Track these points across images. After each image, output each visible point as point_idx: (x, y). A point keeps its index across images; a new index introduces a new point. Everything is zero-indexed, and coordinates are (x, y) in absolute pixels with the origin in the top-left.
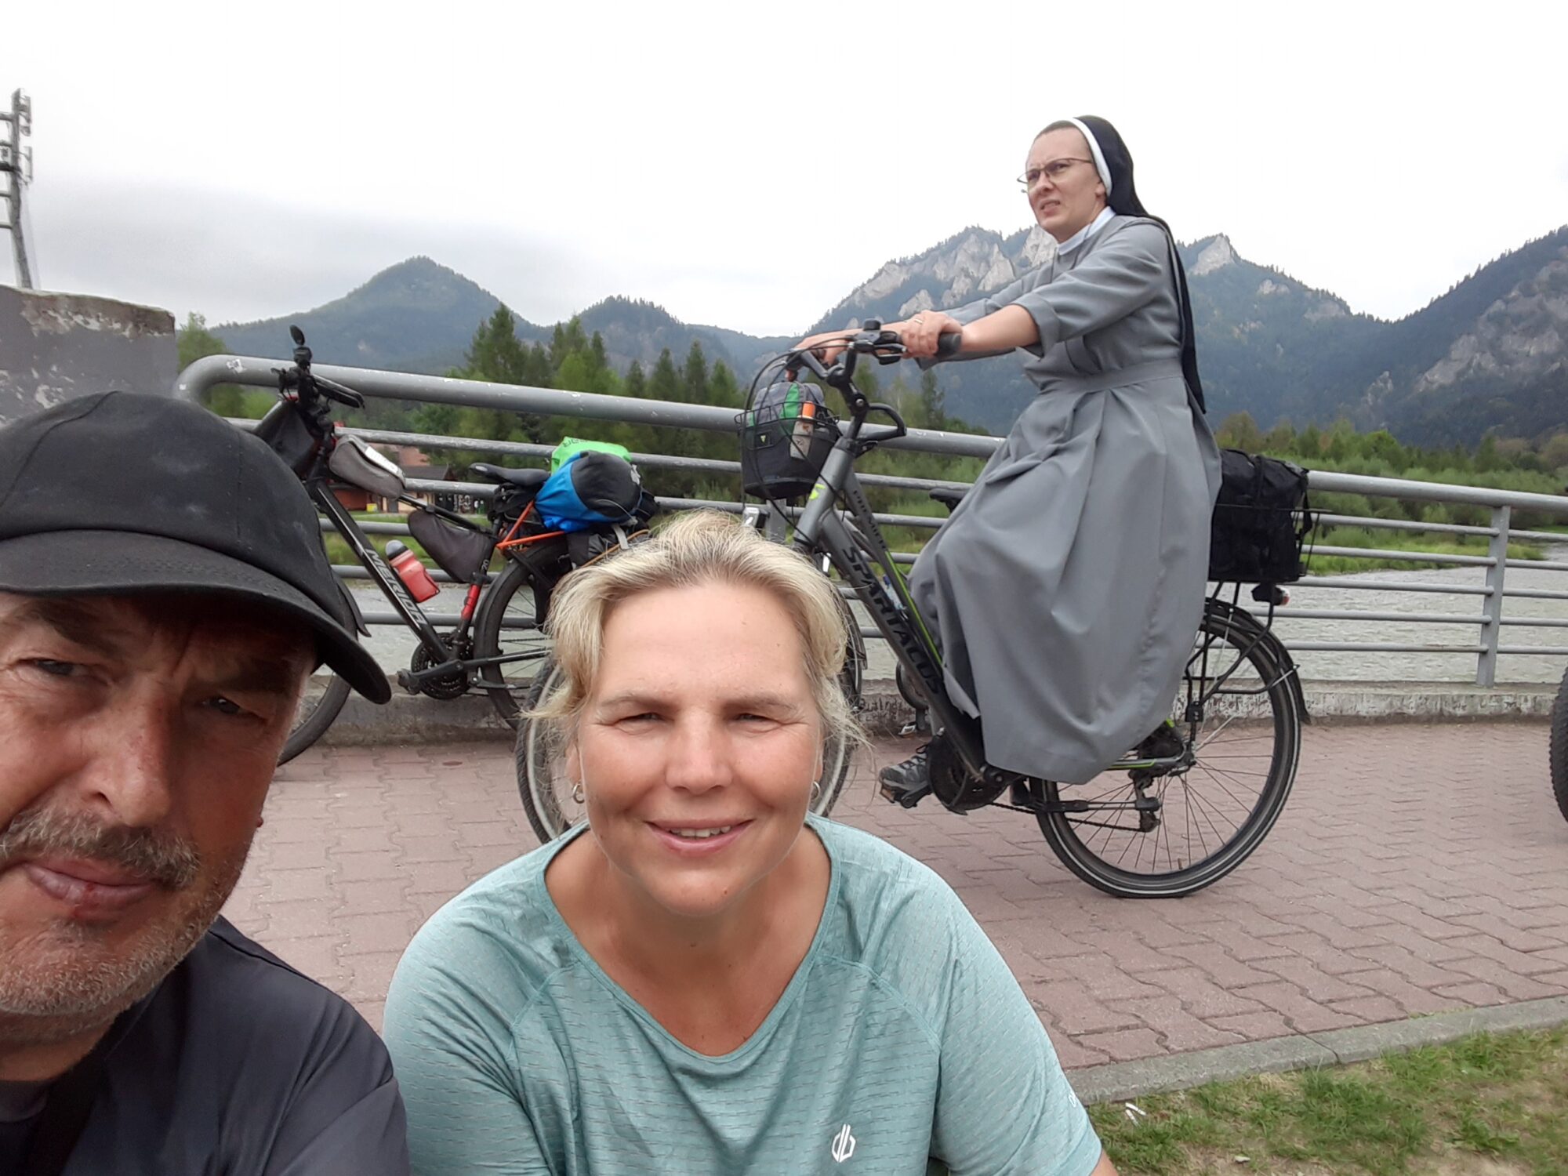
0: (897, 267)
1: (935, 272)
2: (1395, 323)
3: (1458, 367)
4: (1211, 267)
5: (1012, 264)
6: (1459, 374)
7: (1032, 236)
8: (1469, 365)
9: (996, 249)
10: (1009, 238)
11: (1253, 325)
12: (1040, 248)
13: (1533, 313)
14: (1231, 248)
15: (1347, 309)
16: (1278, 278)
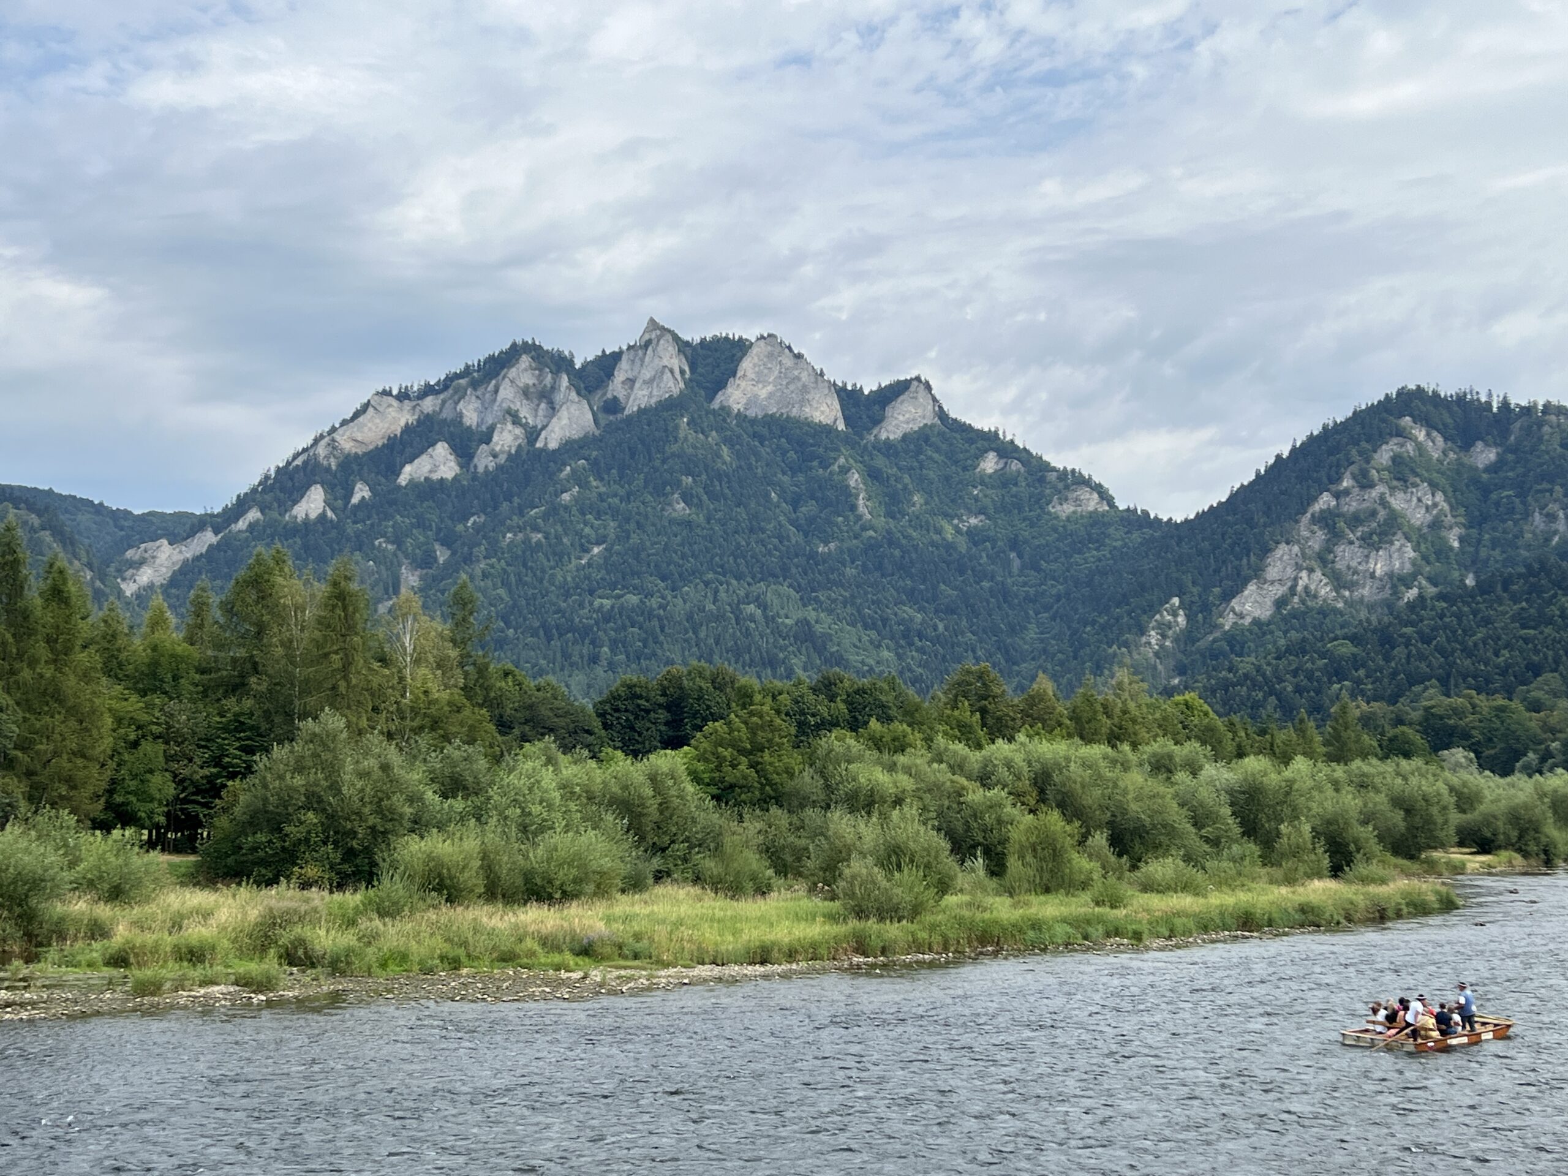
0: (395, 403)
1: (461, 415)
2: (1182, 523)
3: (1279, 591)
4: (906, 428)
5: (591, 409)
6: (1280, 603)
7: (624, 364)
8: (1292, 590)
9: (565, 381)
10: (586, 365)
11: (973, 521)
12: (637, 385)
13: (1373, 513)
14: (935, 400)
15: (1110, 501)
16: (1007, 450)
